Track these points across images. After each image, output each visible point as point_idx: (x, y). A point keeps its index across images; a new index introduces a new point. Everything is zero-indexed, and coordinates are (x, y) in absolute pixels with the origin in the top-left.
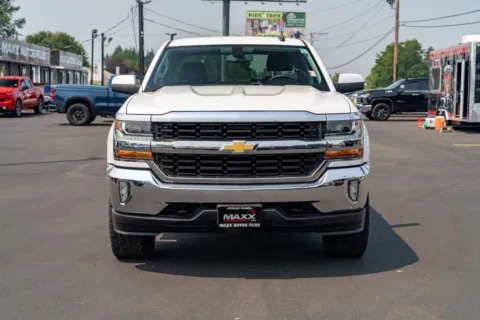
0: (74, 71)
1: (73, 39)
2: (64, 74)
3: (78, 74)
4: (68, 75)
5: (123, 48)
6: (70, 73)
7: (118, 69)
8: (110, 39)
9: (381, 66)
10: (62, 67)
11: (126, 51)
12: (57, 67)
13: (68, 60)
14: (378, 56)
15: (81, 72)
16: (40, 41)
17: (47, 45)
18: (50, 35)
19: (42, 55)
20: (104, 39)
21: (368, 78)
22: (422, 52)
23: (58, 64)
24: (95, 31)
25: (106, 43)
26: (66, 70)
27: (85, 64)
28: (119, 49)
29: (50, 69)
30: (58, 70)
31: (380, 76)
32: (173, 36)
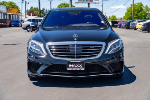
0: (15, 15)
2: (11, 16)
4: (13, 16)
5: (34, 7)
6: (14, 16)
7: (31, 14)
8: (28, 3)
9: (128, 12)
10: (11, 13)
11: (35, 8)
14: (128, 8)
15: (18, 15)
18: (6, 2)
19: (3, 9)
20: (26, 3)
21: (124, 17)
25: (27, 4)
26: (12, 15)
27: (19, 13)
28: (32, 7)
29: (6, 14)
30: (9, 14)
31: (128, 15)
32: (51, 1)
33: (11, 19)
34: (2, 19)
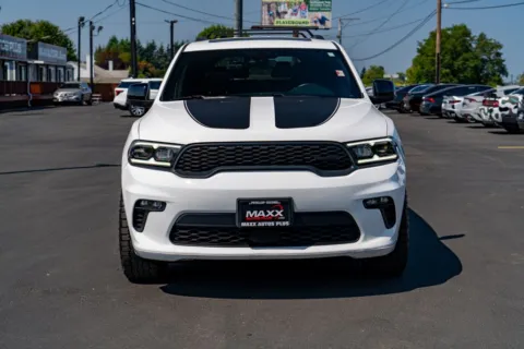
0: (56, 67)
1: (56, 28)
2: (44, 70)
3: (62, 70)
4: (49, 72)
5: (119, 39)
6: (52, 69)
7: (111, 64)
8: (100, 28)
10: (42, 62)
11: (122, 42)
12: (36, 62)
13: (49, 54)
14: (420, 44)
15: (65, 68)
16: (18, 32)
17: (26, 35)
18: (30, 24)
19: (17, 47)
20: (92, 28)
22: (472, 39)
23: (37, 58)
24: (82, 19)
25: (95, 32)
26: (47, 66)
27: (71, 58)
28: (114, 40)
29: (27, 65)
30: (37, 65)
31: (423, 68)
32: (172, 23)
33: (44, 79)
34: (14, 79)
